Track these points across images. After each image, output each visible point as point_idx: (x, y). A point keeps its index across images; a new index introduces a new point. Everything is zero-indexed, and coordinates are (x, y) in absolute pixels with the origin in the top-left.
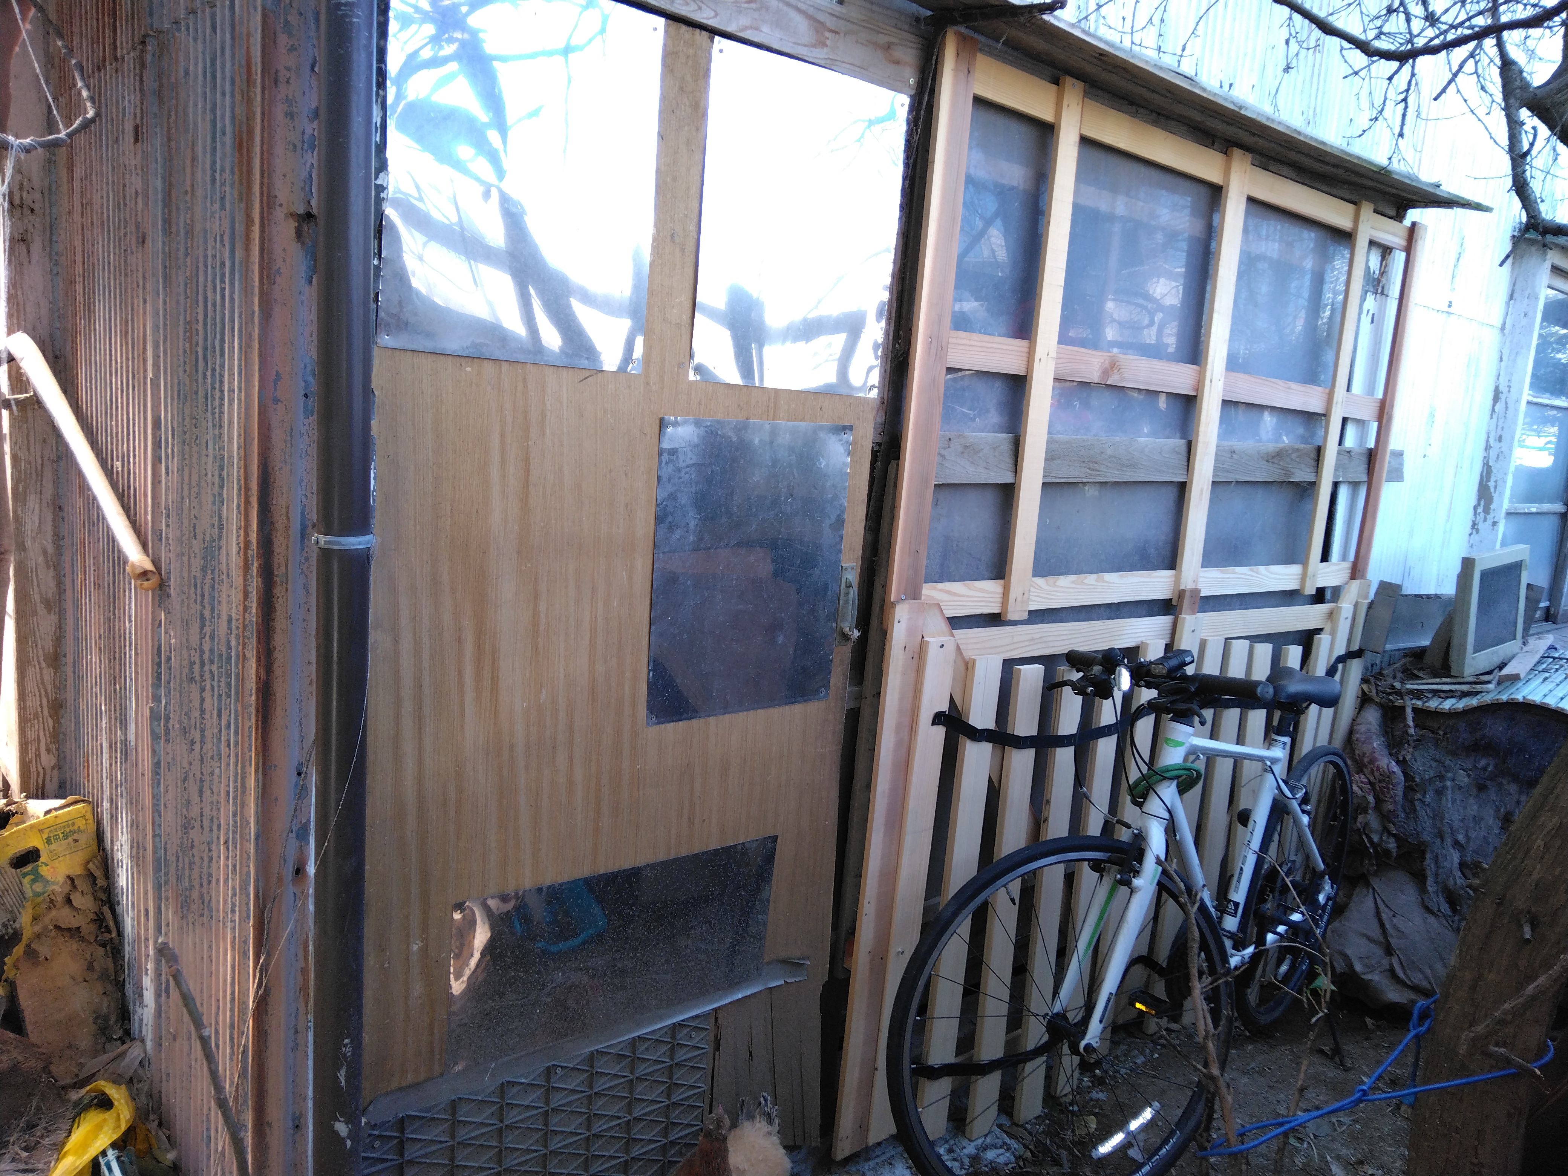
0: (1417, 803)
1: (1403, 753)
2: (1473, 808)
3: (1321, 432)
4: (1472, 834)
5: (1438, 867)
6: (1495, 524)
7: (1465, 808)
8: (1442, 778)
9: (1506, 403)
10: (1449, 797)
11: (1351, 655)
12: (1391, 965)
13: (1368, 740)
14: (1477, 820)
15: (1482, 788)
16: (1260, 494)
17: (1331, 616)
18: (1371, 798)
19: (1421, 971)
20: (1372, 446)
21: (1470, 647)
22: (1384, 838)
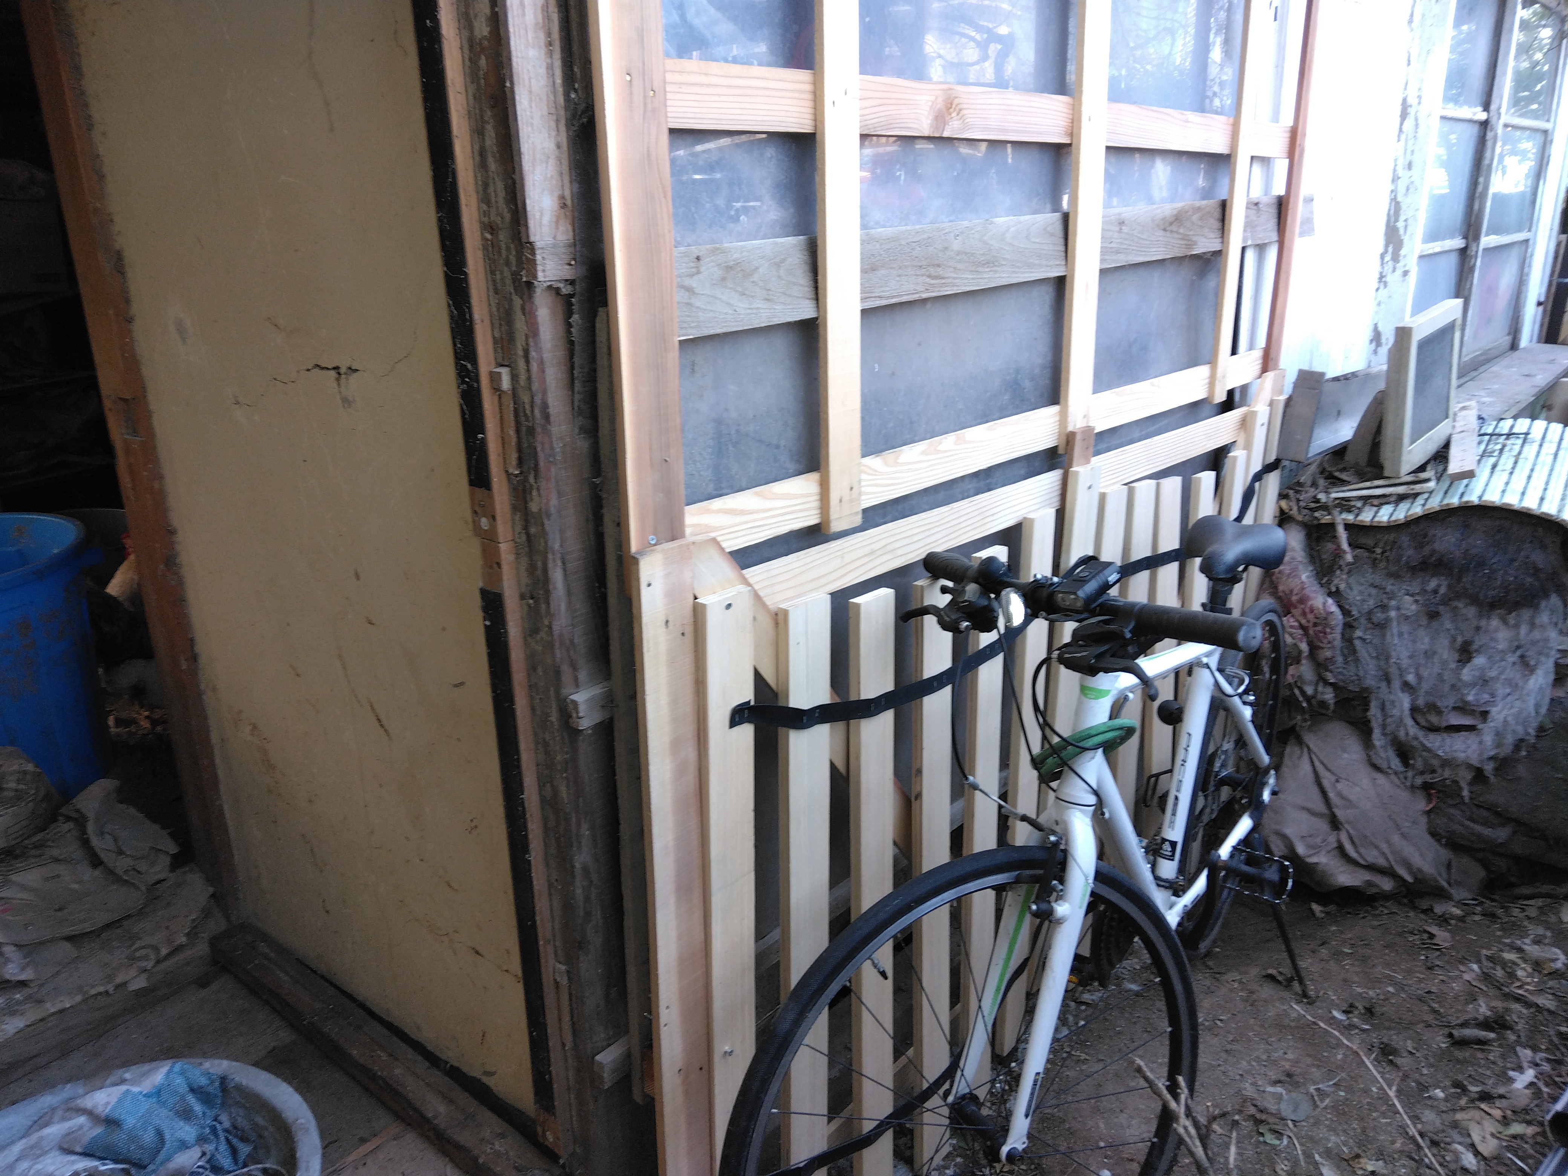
0: (1357, 643)
1: (1336, 581)
2: (1424, 643)
3: (1225, 181)
4: (1425, 673)
5: (1385, 716)
6: (1406, 273)
7: (1414, 641)
8: (1384, 608)
9: (1416, 119)
10: (1395, 631)
11: (1268, 468)
12: (1339, 841)
13: (1294, 574)
14: (1429, 655)
15: (1433, 616)
16: (1156, 277)
17: (1245, 424)
18: (1304, 646)
19: (1376, 847)
20: (1282, 192)
21: (1406, 439)
22: (1320, 689)
